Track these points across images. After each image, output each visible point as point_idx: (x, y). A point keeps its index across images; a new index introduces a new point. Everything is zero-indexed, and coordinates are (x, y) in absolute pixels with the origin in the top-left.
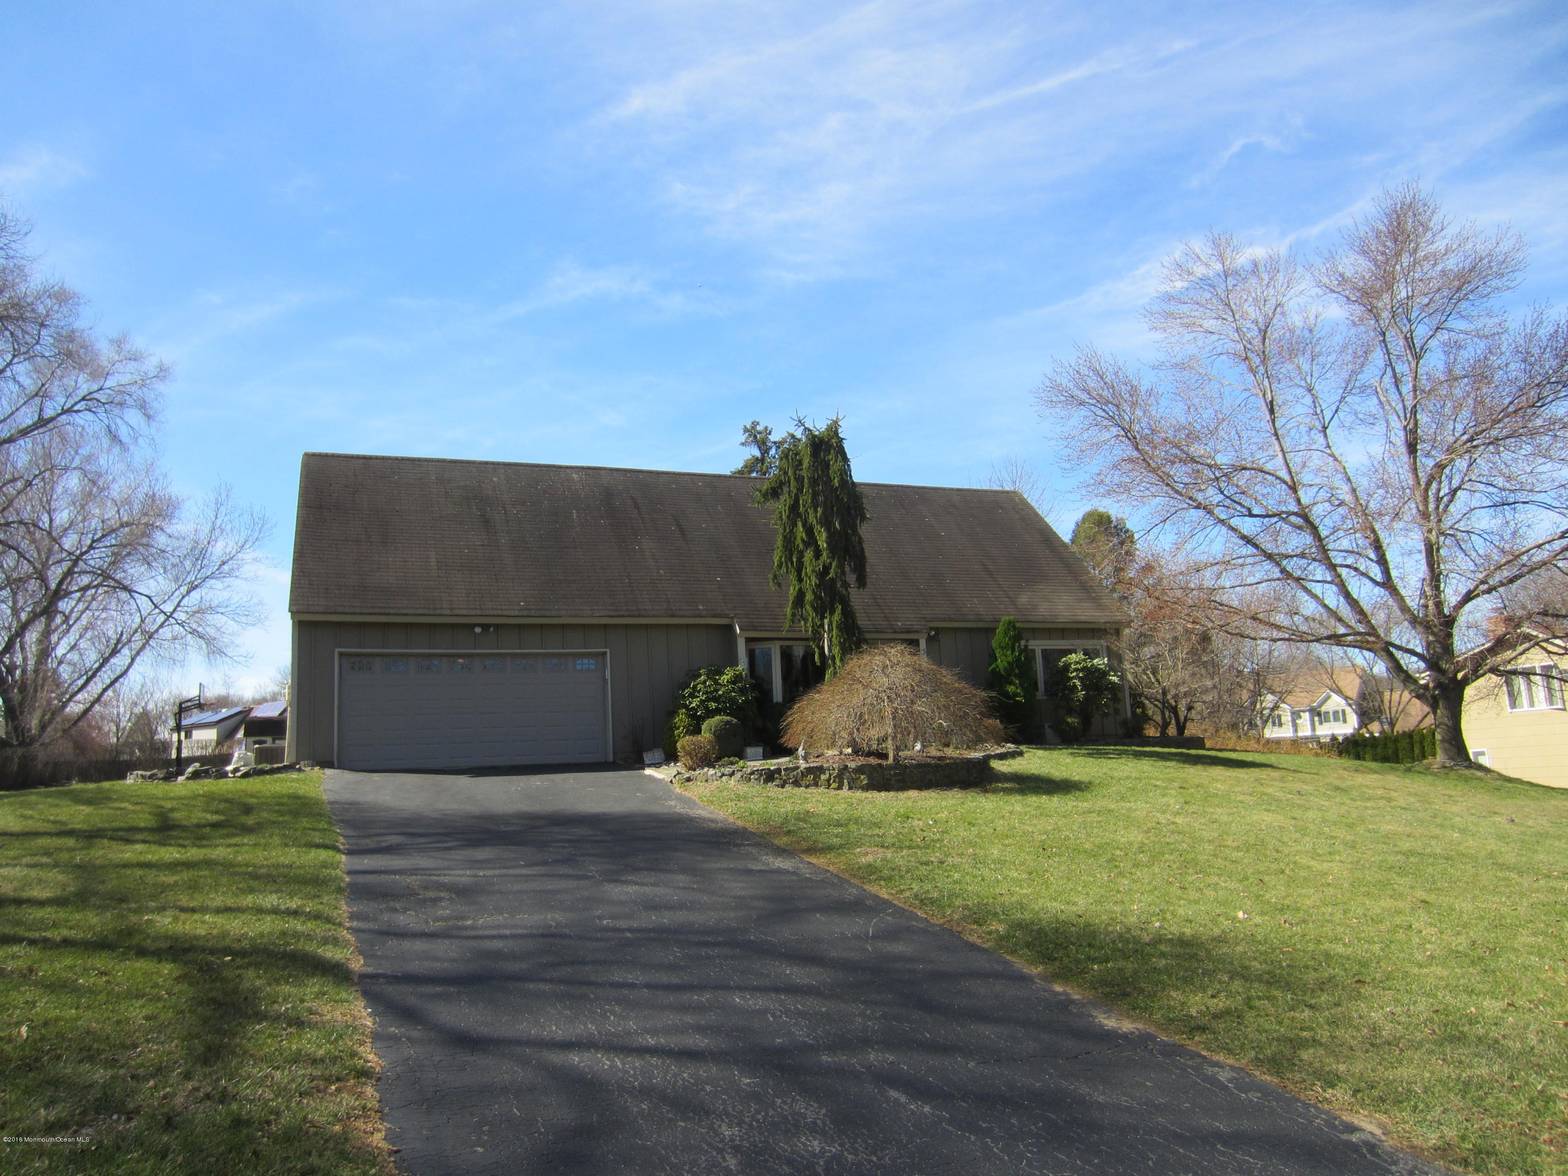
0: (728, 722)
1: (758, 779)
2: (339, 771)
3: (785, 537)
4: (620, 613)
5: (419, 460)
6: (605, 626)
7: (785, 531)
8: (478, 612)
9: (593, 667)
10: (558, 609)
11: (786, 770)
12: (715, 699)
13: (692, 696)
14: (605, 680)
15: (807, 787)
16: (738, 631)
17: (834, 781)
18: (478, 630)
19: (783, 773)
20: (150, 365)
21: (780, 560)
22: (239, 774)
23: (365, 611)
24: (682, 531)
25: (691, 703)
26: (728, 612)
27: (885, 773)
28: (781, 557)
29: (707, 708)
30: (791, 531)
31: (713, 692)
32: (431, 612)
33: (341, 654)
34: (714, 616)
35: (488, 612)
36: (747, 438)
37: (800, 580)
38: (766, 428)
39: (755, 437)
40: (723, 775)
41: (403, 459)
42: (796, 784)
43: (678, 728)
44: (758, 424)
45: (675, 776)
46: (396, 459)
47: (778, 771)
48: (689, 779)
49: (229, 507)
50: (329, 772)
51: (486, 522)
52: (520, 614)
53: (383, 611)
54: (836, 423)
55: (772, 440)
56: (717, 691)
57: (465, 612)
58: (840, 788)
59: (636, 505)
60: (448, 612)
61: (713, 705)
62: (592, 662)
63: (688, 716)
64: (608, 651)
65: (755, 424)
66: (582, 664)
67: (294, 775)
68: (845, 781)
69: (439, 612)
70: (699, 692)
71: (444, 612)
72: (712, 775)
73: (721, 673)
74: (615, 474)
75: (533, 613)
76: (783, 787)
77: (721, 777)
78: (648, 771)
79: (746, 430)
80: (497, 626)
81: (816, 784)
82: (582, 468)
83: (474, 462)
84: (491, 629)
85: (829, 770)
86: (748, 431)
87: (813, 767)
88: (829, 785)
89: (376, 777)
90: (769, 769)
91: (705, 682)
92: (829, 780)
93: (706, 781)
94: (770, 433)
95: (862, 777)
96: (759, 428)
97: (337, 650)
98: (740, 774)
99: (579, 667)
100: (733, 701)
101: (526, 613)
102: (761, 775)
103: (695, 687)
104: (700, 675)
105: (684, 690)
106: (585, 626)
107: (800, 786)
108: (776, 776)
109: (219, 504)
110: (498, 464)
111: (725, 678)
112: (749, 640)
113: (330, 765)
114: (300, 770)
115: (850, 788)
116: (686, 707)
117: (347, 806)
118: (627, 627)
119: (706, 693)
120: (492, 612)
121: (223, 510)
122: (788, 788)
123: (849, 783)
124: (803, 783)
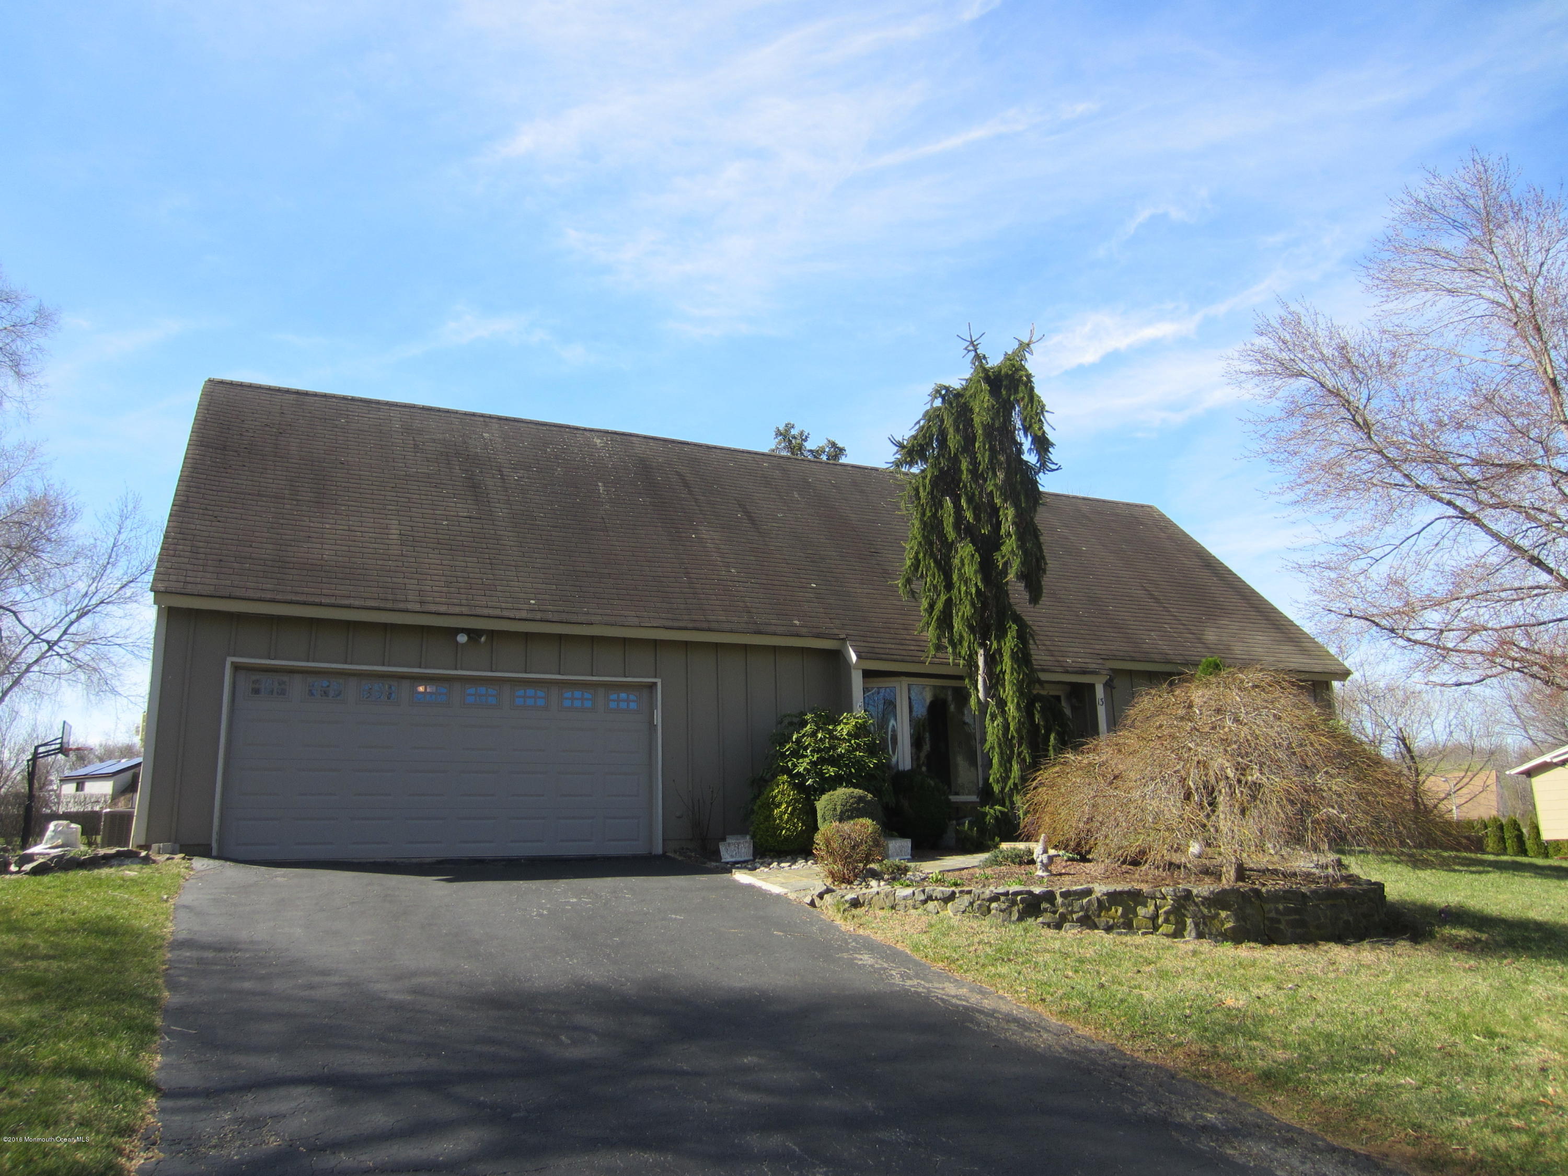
0: (861, 799)
1: (1007, 911)
2: (217, 863)
3: (924, 524)
4: (681, 624)
5: (378, 402)
6: (656, 644)
7: (924, 514)
8: (465, 610)
9: (633, 706)
10: (587, 613)
11: (1065, 895)
12: (833, 761)
13: (796, 754)
14: (652, 727)
15: (1109, 929)
16: (854, 658)
17: (1167, 921)
18: (462, 638)
19: (1059, 900)
20: (26, 312)
21: (916, 558)
22: (28, 867)
23: (279, 597)
24: (752, 520)
25: (795, 766)
26: (836, 631)
27: (1267, 907)
28: (917, 553)
29: (821, 774)
30: (934, 515)
31: (829, 749)
32: (389, 605)
33: (237, 668)
34: (818, 636)
35: (479, 611)
36: (780, 443)
37: (949, 586)
38: (802, 433)
39: (790, 442)
40: (930, 898)
41: (353, 399)
42: (1087, 922)
43: (779, 805)
44: (793, 427)
45: (821, 896)
46: (345, 398)
47: (1049, 896)
48: (856, 903)
49: (136, 521)
50: (199, 863)
51: (474, 488)
52: (530, 616)
53: (311, 599)
54: (1024, 347)
55: (808, 448)
56: (834, 748)
57: (443, 609)
58: (1178, 933)
59: (686, 485)
60: (417, 607)
61: (831, 771)
62: (632, 697)
63: (795, 786)
64: (659, 681)
65: (789, 427)
66: (618, 701)
67: (131, 872)
68: (1189, 921)
69: (401, 606)
70: (806, 749)
71: (410, 606)
72: (905, 898)
73: (837, 722)
74: (652, 443)
75: (550, 616)
76: (1059, 926)
77: (925, 902)
78: (741, 877)
79: (778, 433)
80: (492, 634)
81: (1129, 926)
82: (607, 432)
83: (456, 412)
84: (483, 639)
85: (1153, 898)
86: (781, 434)
87: (1121, 893)
88: (1156, 928)
89: (281, 875)
90: (1030, 893)
91: (814, 734)
92: (1155, 917)
93: (893, 907)
94: (805, 440)
95: (1223, 914)
96: (794, 432)
97: (230, 660)
98: (967, 899)
99: (613, 705)
100: (858, 763)
101: (538, 616)
102: (1014, 903)
103: (798, 741)
104: (804, 724)
105: (782, 745)
106: (625, 642)
107: (1095, 927)
108: (1044, 905)
109: (124, 517)
110: (490, 417)
111: (843, 730)
112: (868, 674)
113: (206, 852)
114: (147, 860)
115: (1200, 936)
116: (788, 772)
117: (210, 954)
118: (686, 644)
119: (819, 751)
120: (486, 612)
121: (128, 523)
122: (1070, 933)
123: (1197, 925)
124: (1103, 920)
